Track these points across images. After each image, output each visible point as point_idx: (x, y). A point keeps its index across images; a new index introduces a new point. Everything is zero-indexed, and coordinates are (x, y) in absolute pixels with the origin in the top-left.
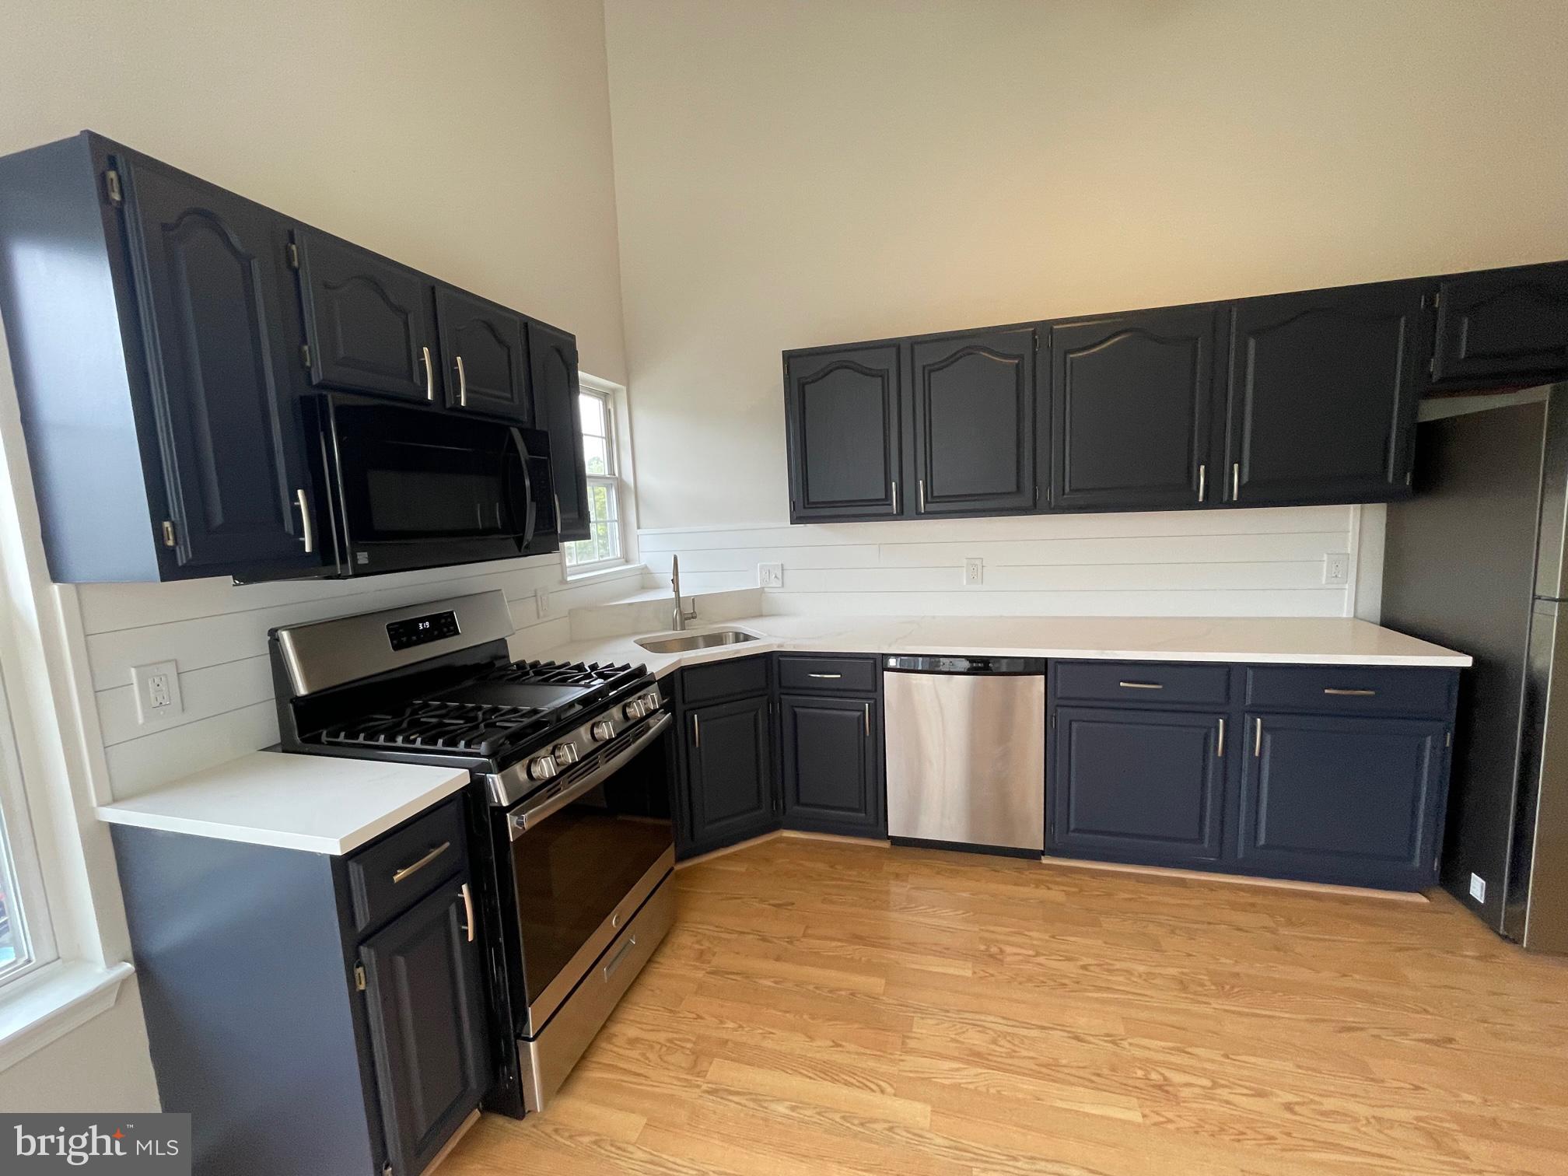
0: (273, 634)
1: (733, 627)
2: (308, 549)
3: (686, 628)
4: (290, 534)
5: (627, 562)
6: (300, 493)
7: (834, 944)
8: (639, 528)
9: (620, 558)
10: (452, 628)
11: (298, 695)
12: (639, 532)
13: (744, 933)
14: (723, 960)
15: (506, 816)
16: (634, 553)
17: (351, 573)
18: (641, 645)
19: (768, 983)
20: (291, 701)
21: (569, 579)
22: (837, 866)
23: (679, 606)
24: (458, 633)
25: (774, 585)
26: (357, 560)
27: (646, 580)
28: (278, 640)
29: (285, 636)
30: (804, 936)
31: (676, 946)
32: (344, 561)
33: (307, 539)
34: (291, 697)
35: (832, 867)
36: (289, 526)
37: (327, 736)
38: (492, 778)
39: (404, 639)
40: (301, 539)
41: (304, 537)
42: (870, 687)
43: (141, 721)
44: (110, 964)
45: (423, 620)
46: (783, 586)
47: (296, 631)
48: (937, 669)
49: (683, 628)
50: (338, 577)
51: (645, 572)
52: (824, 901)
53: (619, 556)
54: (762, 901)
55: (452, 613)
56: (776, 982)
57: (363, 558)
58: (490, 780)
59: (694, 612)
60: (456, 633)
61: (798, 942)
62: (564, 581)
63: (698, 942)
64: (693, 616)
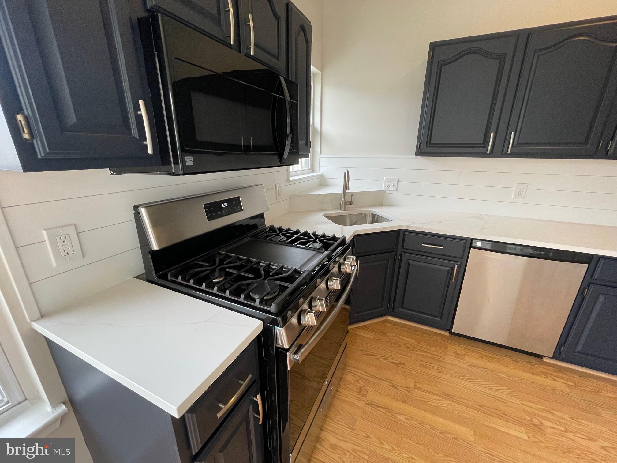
0: (136, 208)
1: (370, 211)
2: (150, 151)
3: (347, 209)
4: (135, 138)
5: (313, 171)
6: (141, 103)
7: (435, 397)
8: (320, 154)
9: (310, 169)
10: (239, 207)
11: (153, 250)
12: (321, 156)
13: (382, 380)
14: (372, 396)
15: (286, 355)
16: (317, 167)
17: (181, 173)
18: (325, 217)
19: (402, 418)
20: (149, 252)
21: (291, 179)
22: (422, 343)
23: (345, 198)
24: (242, 210)
25: (392, 189)
26: (186, 162)
27: (323, 182)
28: (139, 213)
29: (143, 211)
30: (416, 388)
31: (345, 381)
32: (176, 163)
33: (149, 143)
34: (149, 250)
35: (419, 343)
36: (135, 132)
37: (171, 276)
38: (278, 329)
39: (214, 213)
40: (145, 143)
41: (146, 141)
42: (460, 256)
43: (54, 265)
44: (54, 405)
45: (224, 201)
46: (397, 190)
47: (149, 206)
48: (506, 251)
49: (345, 210)
50: (173, 174)
51: (322, 177)
52: (421, 366)
53: (310, 168)
54: (386, 359)
55: (239, 197)
56: (407, 419)
57: (189, 161)
58: (277, 331)
59: (352, 201)
60: (241, 210)
61: (413, 392)
62: (288, 181)
63: (357, 381)
64: (351, 203)
